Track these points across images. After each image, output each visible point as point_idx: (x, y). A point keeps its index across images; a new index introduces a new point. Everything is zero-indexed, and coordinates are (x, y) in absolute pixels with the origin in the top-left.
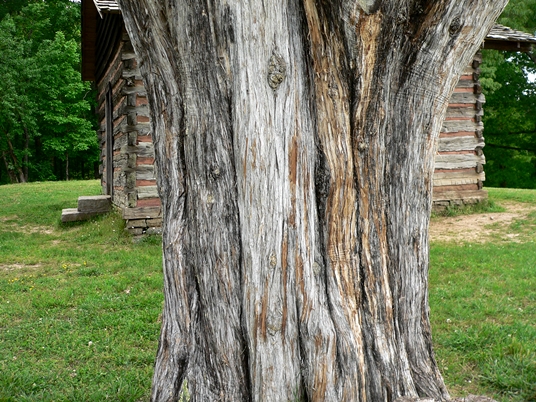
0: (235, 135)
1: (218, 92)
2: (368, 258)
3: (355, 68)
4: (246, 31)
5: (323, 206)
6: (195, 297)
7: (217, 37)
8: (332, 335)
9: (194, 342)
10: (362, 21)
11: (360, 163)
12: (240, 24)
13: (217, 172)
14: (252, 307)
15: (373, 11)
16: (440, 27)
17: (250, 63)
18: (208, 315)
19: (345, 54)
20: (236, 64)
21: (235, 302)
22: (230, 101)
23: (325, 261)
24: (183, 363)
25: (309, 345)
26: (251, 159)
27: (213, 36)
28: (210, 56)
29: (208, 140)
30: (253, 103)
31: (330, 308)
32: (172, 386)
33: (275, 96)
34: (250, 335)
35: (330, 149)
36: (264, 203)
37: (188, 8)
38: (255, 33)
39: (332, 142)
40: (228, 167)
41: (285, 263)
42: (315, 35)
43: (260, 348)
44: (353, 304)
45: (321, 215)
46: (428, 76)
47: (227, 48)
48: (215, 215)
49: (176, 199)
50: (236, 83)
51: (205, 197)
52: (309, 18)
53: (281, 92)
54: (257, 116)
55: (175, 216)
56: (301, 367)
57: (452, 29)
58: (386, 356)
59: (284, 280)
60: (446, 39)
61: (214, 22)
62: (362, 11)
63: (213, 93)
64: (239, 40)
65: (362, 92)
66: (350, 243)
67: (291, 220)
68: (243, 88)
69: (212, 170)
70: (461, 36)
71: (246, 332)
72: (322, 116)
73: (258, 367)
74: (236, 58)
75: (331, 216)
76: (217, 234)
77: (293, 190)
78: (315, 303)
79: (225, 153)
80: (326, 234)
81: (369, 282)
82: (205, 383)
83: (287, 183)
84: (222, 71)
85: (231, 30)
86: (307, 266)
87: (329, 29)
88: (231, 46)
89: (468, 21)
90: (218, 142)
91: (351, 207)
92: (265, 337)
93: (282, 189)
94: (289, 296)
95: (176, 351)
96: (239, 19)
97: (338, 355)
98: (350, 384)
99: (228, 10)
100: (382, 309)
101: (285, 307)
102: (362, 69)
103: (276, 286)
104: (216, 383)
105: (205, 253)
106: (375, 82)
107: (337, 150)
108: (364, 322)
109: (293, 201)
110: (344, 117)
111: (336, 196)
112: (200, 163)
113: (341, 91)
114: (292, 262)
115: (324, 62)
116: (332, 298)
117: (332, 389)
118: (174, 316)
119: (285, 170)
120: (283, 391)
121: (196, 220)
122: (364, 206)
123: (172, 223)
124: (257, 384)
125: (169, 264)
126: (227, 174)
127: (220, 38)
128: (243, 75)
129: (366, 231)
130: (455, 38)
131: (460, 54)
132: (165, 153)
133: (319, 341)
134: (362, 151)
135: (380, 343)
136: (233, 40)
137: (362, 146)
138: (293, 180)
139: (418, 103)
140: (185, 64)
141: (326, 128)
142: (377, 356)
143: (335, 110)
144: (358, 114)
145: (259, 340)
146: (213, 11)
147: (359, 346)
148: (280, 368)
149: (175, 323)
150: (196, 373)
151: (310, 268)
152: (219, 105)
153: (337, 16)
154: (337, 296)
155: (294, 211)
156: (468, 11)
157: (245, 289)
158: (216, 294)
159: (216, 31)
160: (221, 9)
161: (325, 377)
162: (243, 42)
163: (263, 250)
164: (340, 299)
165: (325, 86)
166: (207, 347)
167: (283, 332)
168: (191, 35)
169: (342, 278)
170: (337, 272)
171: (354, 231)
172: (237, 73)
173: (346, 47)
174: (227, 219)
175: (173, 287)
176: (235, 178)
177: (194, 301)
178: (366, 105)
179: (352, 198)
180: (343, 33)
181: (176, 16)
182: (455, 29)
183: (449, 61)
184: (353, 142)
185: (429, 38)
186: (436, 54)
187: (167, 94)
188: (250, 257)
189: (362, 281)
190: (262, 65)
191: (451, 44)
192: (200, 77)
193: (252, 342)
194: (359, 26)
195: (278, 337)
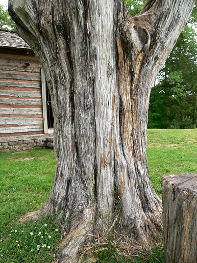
0: (95, 93)
1: (90, 78)
2: (136, 137)
3: (134, 71)
4: (101, 56)
5: (121, 119)
6: (76, 154)
7: (90, 57)
8: (126, 165)
9: (75, 172)
10: (138, 55)
11: (133, 104)
12: (99, 54)
13: (89, 106)
14: (100, 155)
15: (141, 52)
16: (152, 58)
17: (102, 68)
18: (82, 160)
19: (131, 66)
20: (97, 68)
21: (93, 155)
22: (94, 81)
23: (122, 139)
24: (69, 182)
25: (118, 169)
26: (101, 102)
27: (89, 57)
28: (88, 65)
29: (86, 95)
30: (102, 82)
31: (124, 155)
32: (65, 191)
33: (108, 80)
34: (99, 166)
35: (124, 98)
36: (105, 117)
37: (81, 47)
38: (104, 57)
39: (125, 96)
40: (92, 105)
41: (111, 139)
42: (121, 59)
43: (102, 171)
44: (131, 154)
45: (120, 123)
46: (147, 75)
47: (94, 62)
48: (87, 122)
49: (68, 117)
50: (97, 74)
51: (83, 116)
52: (119, 53)
53: (110, 78)
54: (104, 86)
55: (68, 124)
56: (115, 178)
57: (155, 59)
58: (142, 172)
59: (110, 146)
60: (153, 62)
61: (90, 52)
62: (138, 52)
63: (88, 78)
64: (98, 59)
65: (135, 79)
66: (130, 132)
67: (112, 124)
68: (99, 76)
69: (87, 105)
70: (158, 61)
71: (97, 165)
72: (122, 87)
73: (101, 179)
74: (97, 66)
75: (124, 123)
76: (88, 129)
77: (113, 113)
78: (120, 153)
79: (92, 99)
80: (122, 129)
81: (136, 146)
82: (81, 187)
83: (111, 110)
84: (92, 70)
85: (96, 56)
86: (117, 140)
87: (127, 57)
88: (95, 61)
89: (160, 56)
90: (90, 95)
91: (130, 119)
92: (104, 167)
93: (110, 112)
94: (112, 151)
95: (66, 177)
96: (98, 52)
97: (128, 172)
98: (133, 182)
99: (95, 49)
100: (140, 155)
101: (111, 155)
102: (135, 71)
103: (108, 148)
104: (85, 186)
105: (83, 136)
106: (139, 76)
107: (127, 99)
108: (134, 160)
109: (113, 117)
110: (129, 88)
111: (126, 115)
112: (82, 103)
113: (129, 79)
114: (113, 139)
115: (123, 69)
116: (125, 152)
117: (127, 184)
118: (66, 163)
119: (111, 106)
120: (110, 187)
121: (79, 125)
122: (134, 119)
123: (66, 127)
124: (100, 185)
125: (65, 143)
126: (92, 107)
127: (92, 58)
128: (99, 72)
129: (135, 128)
130: (156, 62)
131: (157, 67)
132: (63, 100)
133: (122, 167)
134: (134, 100)
135: (140, 168)
136: (96, 59)
137: (134, 98)
138: (113, 109)
139: (144, 84)
140: (77, 67)
141: (123, 91)
142: (139, 172)
143: (126, 85)
144: (133, 87)
145: (102, 168)
146: (89, 48)
147: (134, 168)
148: (109, 178)
149: (66, 166)
150: (76, 184)
151: (118, 141)
152: (90, 82)
153: (130, 53)
154: (126, 151)
155: (113, 120)
156: (161, 53)
157: (97, 149)
158: (87, 152)
159: (90, 56)
160: (93, 48)
161: (124, 180)
162: (99, 60)
163: (104, 134)
164: (128, 152)
165: (123, 77)
166: (82, 173)
167: (110, 164)
168: (81, 56)
169: (128, 144)
170: (126, 142)
171: (131, 128)
172: (97, 71)
173: (132, 63)
174: (92, 124)
175: (66, 152)
176: (94, 108)
177: (75, 156)
178: (136, 84)
179: (131, 116)
180: (131, 59)
181: (75, 49)
182: (156, 59)
183: (154, 70)
184: (131, 97)
185: (148, 61)
186: (150, 67)
187: (65, 78)
188: (100, 137)
189: (134, 146)
190: (106, 69)
191: (155, 64)
192: (84, 72)
193: (99, 169)
194: (137, 57)
195: (108, 166)
